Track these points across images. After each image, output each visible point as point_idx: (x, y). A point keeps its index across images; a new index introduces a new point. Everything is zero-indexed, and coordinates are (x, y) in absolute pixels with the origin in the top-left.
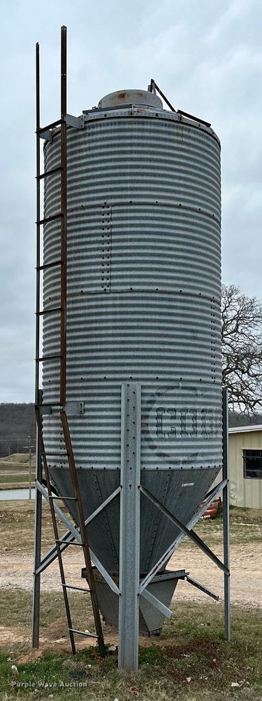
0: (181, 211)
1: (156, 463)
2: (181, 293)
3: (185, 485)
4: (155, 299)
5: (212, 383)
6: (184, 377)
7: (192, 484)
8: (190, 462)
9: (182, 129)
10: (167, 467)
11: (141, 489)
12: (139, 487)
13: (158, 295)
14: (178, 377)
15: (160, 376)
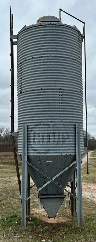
0: (42, 58)
1: (33, 153)
2: (42, 89)
3: (47, 162)
4: (33, 93)
5: (60, 122)
6: (43, 121)
7: (51, 161)
8: (46, 153)
9: (42, 27)
10: (36, 154)
11: (27, 162)
12: (26, 162)
13: (33, 92)
14: (41, 121)
15: (34, 121)
